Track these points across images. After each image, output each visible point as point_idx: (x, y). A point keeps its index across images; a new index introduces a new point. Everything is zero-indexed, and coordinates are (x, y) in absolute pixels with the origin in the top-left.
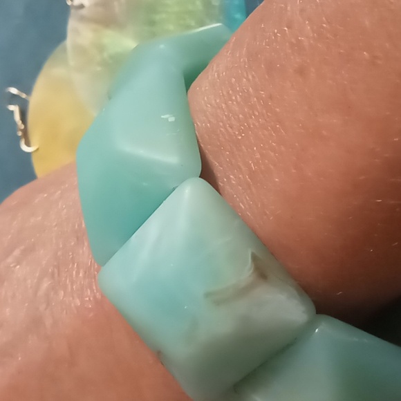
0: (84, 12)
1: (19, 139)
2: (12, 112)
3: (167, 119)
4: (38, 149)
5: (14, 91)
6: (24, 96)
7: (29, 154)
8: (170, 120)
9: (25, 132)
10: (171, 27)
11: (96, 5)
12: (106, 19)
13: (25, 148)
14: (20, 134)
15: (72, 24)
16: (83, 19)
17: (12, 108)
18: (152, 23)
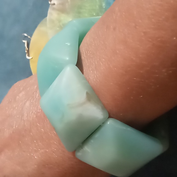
0: (54, 6)
1: (26, 53)
2: (24, 43)
3: (67, 44)
4: (32, 58)
5: (26, 35)
6: (29, 37)
7: (29, 60)
8: (68, 45)
9: (28, 51)
10: (86, 15)
11: (60, 4)
12: (62, 10)
13: (27, 57)
14: (26, 51)
15: (50, 11)
16: (54, 9)
17: (24, 41)
18: (79, 13)
